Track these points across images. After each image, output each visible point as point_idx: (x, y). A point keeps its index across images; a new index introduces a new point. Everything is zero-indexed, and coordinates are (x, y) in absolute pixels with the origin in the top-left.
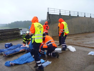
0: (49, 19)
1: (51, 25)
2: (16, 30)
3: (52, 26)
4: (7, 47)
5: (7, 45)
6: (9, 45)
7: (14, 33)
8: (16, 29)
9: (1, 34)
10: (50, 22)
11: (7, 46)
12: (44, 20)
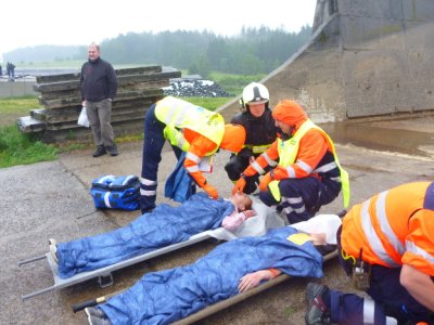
0: (333, 10)
1: (340, 48)
2: (147, 77)
3: (348, 55)
4: (107, 203)
5: (106, 188)
6: (121, 194)
7: (135, 94)
8: (145, 74)
9: (64, 102)
10: (337, 33)
11: (107, 196)
12: (258, 28)
